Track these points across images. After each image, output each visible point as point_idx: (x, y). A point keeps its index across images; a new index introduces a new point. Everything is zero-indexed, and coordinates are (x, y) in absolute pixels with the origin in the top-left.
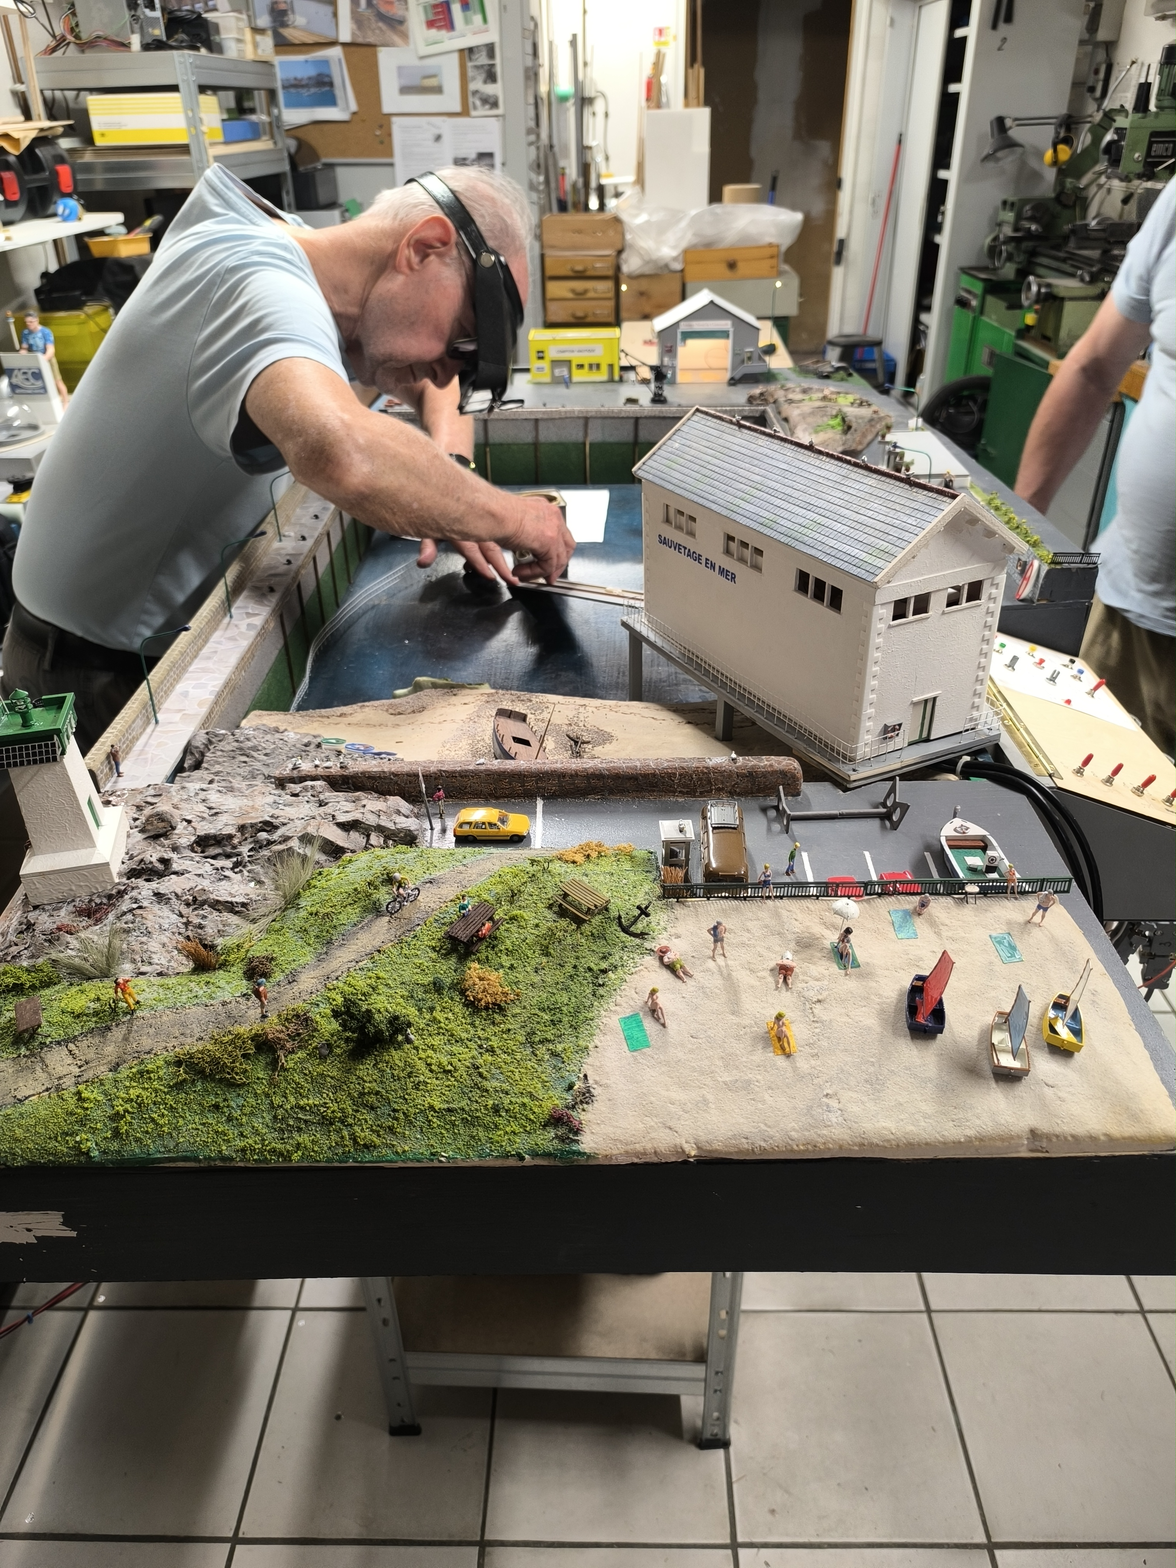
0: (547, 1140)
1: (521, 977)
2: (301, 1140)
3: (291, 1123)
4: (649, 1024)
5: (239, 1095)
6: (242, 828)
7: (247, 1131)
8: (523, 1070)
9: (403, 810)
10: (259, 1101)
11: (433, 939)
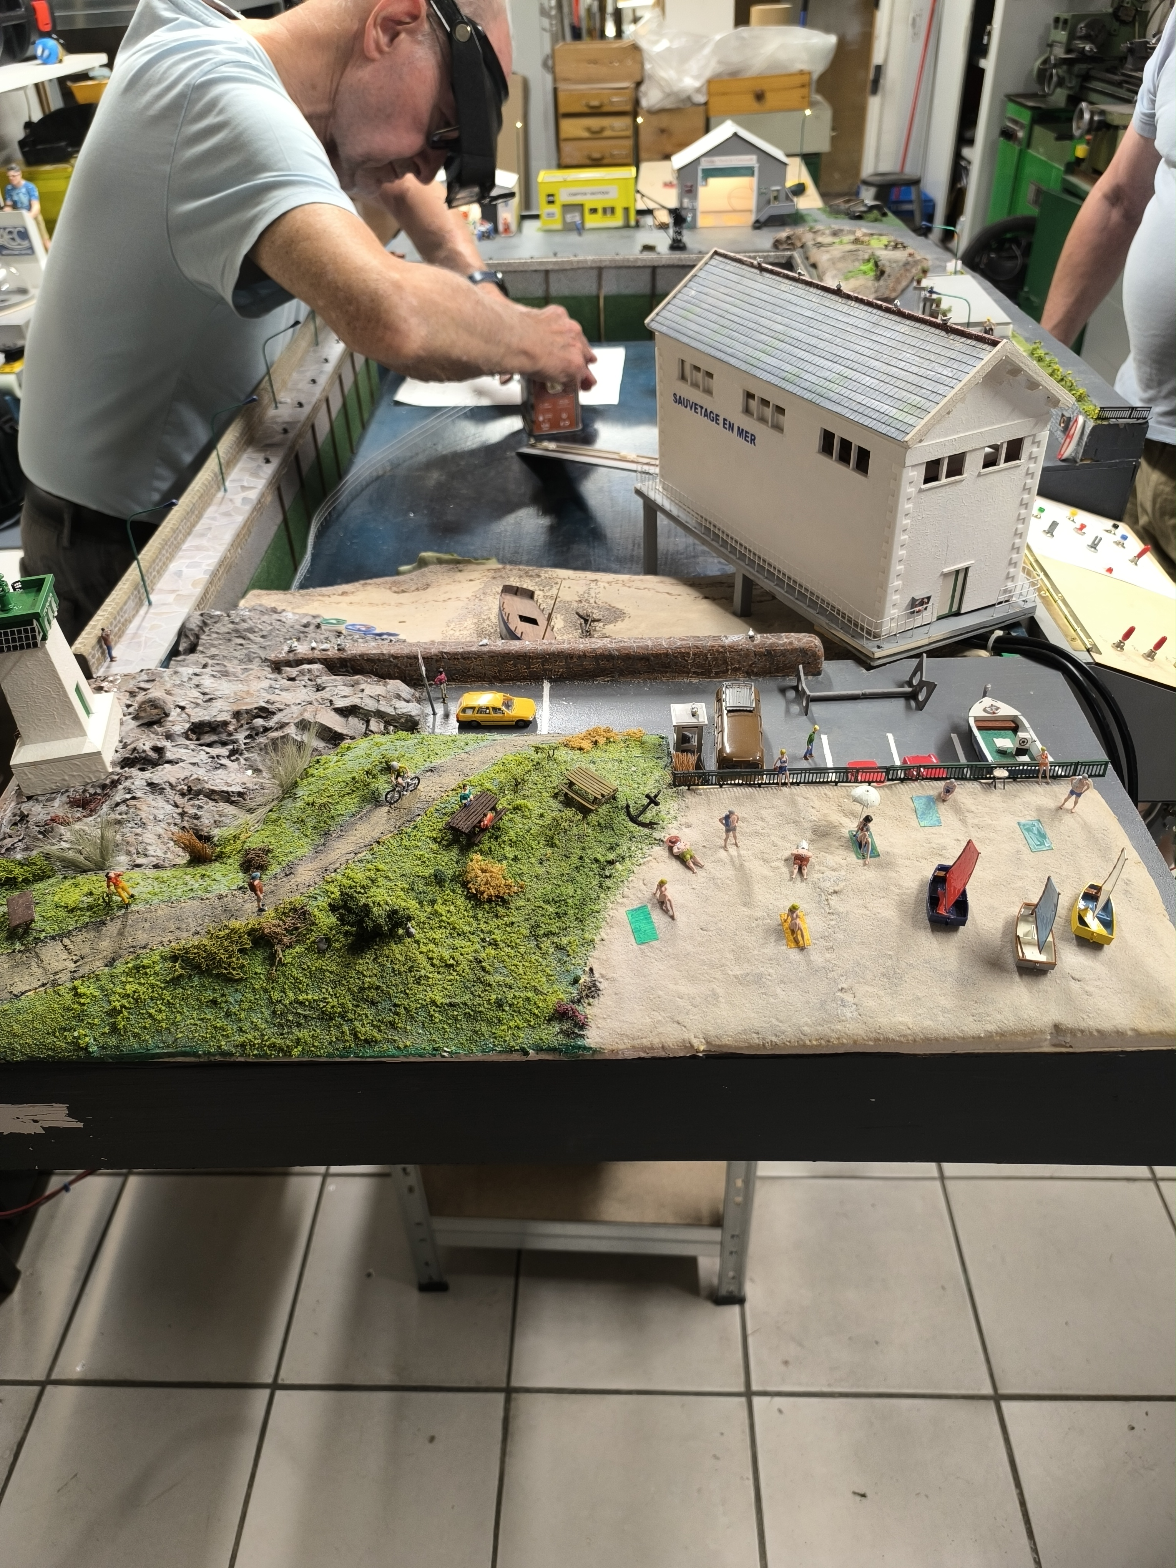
0: (551, 1034)
1: (525, 869)
2: (300, 1035)
3: (291, 1018)
4: (657, 916)
5: (237, 990)
6: (237, 715)
7: (246, 1026)
8: (527, 964)
9: (404, 695)
10: (258, 996)
11: (434, 830)
